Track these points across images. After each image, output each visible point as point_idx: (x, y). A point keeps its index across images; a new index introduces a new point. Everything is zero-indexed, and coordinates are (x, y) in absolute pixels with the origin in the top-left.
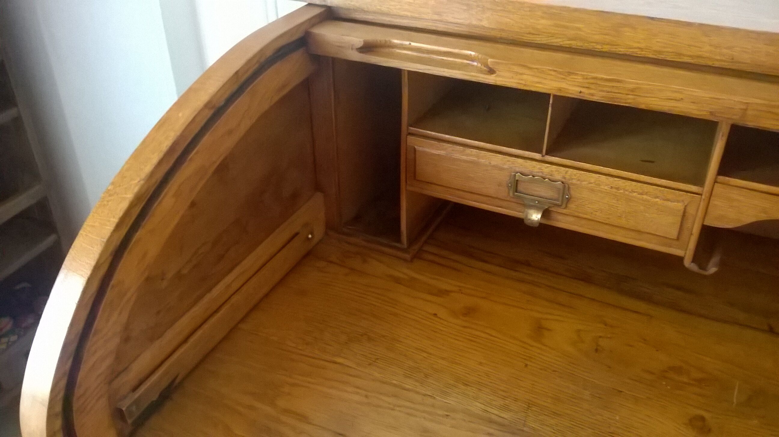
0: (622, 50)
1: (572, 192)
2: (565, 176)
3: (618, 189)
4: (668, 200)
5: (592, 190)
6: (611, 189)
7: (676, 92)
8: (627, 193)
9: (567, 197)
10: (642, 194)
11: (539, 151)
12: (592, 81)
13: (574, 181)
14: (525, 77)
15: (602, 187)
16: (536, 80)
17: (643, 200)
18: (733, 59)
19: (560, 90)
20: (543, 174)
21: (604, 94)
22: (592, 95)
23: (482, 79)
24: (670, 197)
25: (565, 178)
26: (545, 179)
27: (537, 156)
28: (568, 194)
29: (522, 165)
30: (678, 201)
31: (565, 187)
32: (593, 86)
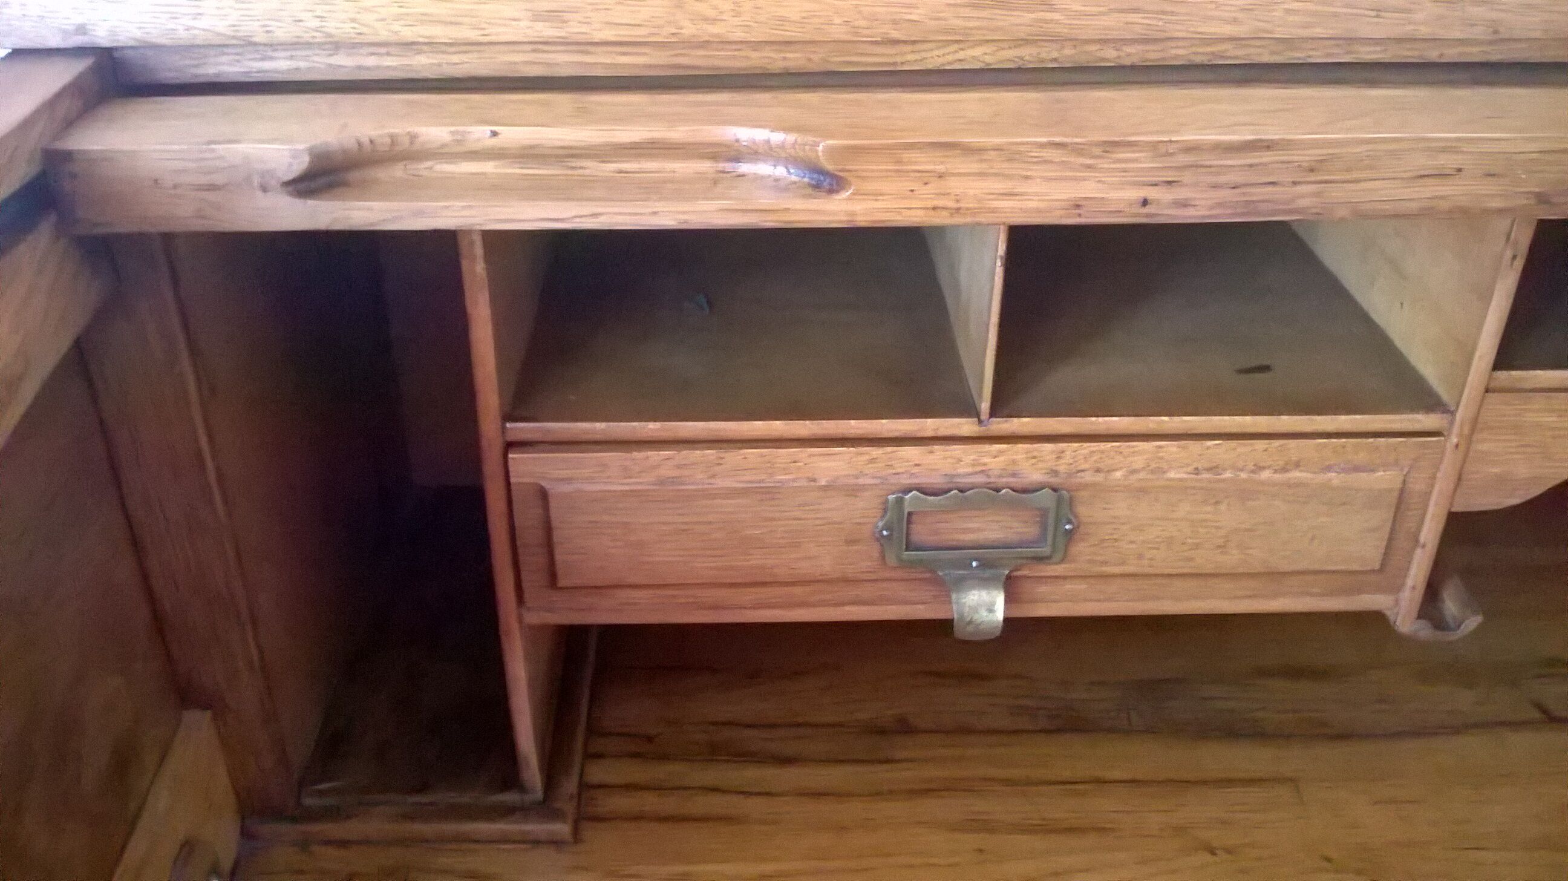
0: (1178, 54)
1: (1082, 510)
2: (1058, 468)
3: (1213, 469)
4: (1357, 469)
5: (1142, 491)
6: (1197, 474)
7: (1444, 150)
8: (1243, 475)
9: (1067, 527)
10: (1284, 470)
11: (968, 409)
12: (1183, 159)
13: (1088, 477)
14: (955, 185)
15: (1172, 475)
16: (999, 186)
17: (1289, 485)
18: (1496, 32)
19: (1078, 206)
20: (989, 476)
21: (1226, 194)
22: (1184, 204)
23: (803, 218)
24: (1362, 457)
25: (1055, 473)
26: (998, 490)
27: (965, 426)
28: (1072, 518)
29: (916, 465)
30: (1386, 466)
31: (1059, 501)
32: (1187, 177)
